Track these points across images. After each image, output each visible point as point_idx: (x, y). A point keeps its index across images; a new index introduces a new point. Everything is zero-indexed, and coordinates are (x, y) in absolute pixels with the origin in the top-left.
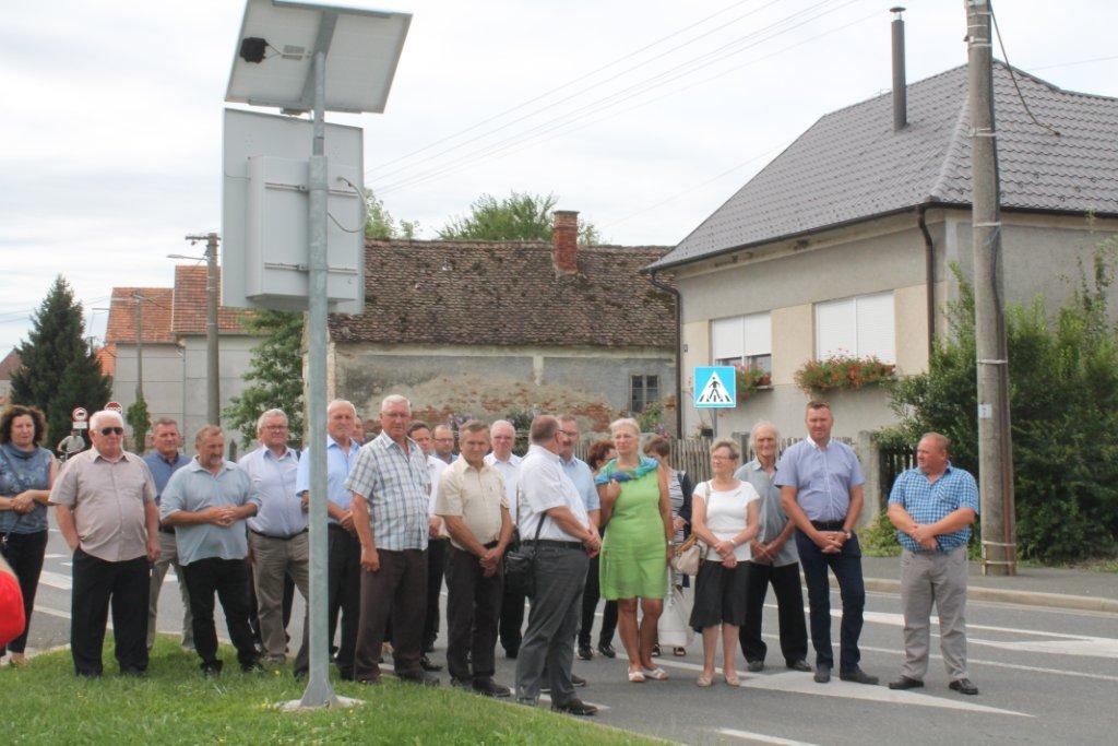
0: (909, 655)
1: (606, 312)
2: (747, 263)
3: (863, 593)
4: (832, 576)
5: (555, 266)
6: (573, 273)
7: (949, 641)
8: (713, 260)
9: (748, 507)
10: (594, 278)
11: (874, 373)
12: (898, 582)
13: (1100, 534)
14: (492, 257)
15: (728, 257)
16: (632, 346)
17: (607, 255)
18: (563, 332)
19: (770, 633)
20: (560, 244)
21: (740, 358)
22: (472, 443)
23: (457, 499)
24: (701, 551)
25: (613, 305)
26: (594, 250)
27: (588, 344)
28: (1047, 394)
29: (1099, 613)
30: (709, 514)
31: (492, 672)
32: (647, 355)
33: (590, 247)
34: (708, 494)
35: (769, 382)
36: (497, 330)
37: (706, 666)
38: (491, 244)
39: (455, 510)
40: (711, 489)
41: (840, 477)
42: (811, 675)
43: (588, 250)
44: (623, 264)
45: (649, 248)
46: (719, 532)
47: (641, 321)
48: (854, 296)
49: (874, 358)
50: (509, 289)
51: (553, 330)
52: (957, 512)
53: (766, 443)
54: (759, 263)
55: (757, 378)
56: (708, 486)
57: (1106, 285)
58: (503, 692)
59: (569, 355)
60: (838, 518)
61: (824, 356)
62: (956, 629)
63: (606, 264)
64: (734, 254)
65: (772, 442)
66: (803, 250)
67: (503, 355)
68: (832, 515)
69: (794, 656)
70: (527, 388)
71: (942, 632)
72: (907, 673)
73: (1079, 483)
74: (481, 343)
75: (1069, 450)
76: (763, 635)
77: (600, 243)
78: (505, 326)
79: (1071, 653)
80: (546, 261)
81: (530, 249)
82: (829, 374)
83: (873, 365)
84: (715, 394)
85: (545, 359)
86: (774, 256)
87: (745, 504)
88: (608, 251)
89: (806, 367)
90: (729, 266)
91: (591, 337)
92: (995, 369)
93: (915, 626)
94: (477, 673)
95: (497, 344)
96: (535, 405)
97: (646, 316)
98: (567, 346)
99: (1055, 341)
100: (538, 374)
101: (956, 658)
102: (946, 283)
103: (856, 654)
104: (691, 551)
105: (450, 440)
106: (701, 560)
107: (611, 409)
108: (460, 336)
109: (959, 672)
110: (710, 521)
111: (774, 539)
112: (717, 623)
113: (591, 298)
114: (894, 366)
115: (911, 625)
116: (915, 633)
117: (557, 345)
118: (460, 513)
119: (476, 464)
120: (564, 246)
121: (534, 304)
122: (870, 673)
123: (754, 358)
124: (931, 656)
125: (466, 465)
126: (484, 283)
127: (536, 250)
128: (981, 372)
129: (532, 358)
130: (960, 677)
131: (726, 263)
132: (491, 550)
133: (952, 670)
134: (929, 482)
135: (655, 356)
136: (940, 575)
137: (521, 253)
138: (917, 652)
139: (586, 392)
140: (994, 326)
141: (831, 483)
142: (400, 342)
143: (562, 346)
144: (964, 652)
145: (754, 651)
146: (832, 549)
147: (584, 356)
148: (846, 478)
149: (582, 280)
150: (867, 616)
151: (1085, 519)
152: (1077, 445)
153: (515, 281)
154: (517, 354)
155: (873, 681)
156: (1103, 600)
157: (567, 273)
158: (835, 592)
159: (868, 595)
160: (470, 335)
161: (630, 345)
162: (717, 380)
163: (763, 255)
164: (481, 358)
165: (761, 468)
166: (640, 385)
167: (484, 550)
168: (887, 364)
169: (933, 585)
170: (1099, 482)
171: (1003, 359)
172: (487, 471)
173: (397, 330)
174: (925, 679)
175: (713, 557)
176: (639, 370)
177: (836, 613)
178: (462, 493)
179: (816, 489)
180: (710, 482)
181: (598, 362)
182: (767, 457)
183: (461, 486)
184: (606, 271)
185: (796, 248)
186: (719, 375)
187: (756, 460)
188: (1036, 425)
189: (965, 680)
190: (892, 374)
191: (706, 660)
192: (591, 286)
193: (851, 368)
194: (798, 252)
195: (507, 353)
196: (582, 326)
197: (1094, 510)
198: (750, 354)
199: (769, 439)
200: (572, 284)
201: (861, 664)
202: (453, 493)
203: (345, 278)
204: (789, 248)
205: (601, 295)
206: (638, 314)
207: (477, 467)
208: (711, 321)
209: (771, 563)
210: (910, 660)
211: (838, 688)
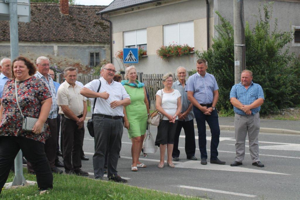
0: (237, 153)
1: (80, 30)
2: (137, 11)
3: (220, 131)
4: (207, 125)
5: (60, 12)
6: (67, 15)
7: (253, 148)
8: (124, 10)
9: (178, 99)
10: (75, 17)
11: (187, 50)
12: (234, 126)
13: (274, 106)
14: (37, 8)
15: (130, 8)
16: (90, 42)
17: (79, 8)
18: (65, 37)
19: (182, 147)
20: (62, 4)
21: (135, 45)
22: (71, 76)
23: (66, 98)
24: (161, 116)
25: (83, 27)
26: (75, 6)
27: (73, 41)
28: (254, 57)
29: (282, 134)
30: (163, 102)
31: (81, 166)
32: (95, 45)
33: (73, 5)
34: (162, 95)
35: (146, 54)
36: (40, 36)
37: (161, 160)
38: (36, 4)
39: (66, 103)
40: (164, 93)
41: (210, 87)
42: (200, 162)
43: (72, 7)
44: (85, 12)
45: (94, 6)
46: (166, 109)
47: (93, 33)
48: (178, 23)
49: (187, 45)
50: (43, 21)
51: (61, 36)
52: (257, 100)
53: (182, 74)
54: (142, 11)
55: (142, 53)
56: (162, 91)
57: (268, 18)
58: (86, 174)
59: (67, 45)
60: (210, 103)
61: (167, 44)
62: (256, 143)
63: (79, 12)
64: (133, 7)
65: (184, 74)
66: (159, 6)
67: (42, 45)
68: (208, 101)
69: (190, 155)
70: (52, 57)
71: (250, 144)
72: (237, 160)
73: (267, 88)
74: (34, 41)
75: (264, 77)
76: (179, 147)
77: (75, 4)
78: (43, 34)
79: (285, 150)
80: (57, 11)
81: (51, 6)
82: (170, 51)
83: (186, 47)
84: (131, 58)
85: (58, 46)
86: (148, 8)
87: (177, 98)
88: (80, 7)
89: (161, 48)
90: (130, 12)
91: (75, 38)
92: (241, 48)
93: (240, 142)
94: (75, 167)
95: (40, 41)
96: (55, 64)
97: (95, 31)
98: (66, 42)
99: (255, 38)
100: (56, 52)
101: (255, 154)
102: (214, 18)
103: (217, 153)
104: (157, 116)
105: (53, 75)
106: (160, 120)
107: (83, 65)
108: (26, 38)
109: (257, 159)
110: (163, 105)
111: (185, 111)
112: (166, 144)
113: (75, 24)
114: (194, 48)
115: (238, 143)
116: (240, 145)
117: (63, 41)
118: (68, 104)
119: (72, 84)
120: (64, 5)
121: (53, 26)
122: (222, 160)
123: (140, 45)
124: (246, 153)
125: (68, 85)
126: (34, 18)
127: (53, 6)
128: (236, 49)
129: (53, 46)
130: (257, 161)
131: (129, 11)
132: (81, 118)
133: (254, 158)
134: (246, 88)
135: (98, 45)
136: (250, 124)
137: (47, 7)
138: (241, 152)
139: (74, 59)
140: (241, 32)
141: (207, 90)
142: (3, 40)
143: (64, 42)
144: (258, 151)
145: (176, 153)
146: (208, 113)
147: (72, 45)
148: (212, 88)
149: (71, 17)
150: (221, 139)
151: (268, 101)
152: (266, 74)
153: (46, 18)
154: (48, 45)
155: (223, 163)
156: (283, 130)
157: (65, 15)
158: (208, 130)
159: (221, 131)
160: (30, 37)
161: (89, 41)
162: (132, 53)
163: (144, 8)
164: (34, 46)
165: (180, 84)
166: (93, 56)
167: (78, 119)
168: (191, 47)
169: (247, 127)
170: (273, 88)
171: (244, 44)
172: (77, 87)
173: (2, 36)
174: (243, 162)
175: (165, 119)
176: (93, 51)
177: (209, 138)
178: (68, 96)
179: (201, 92)
180: (162, 90)
181: (78, 48)
182: (182, 80)
183: (67, 93)
184: (79, 14)
185: (156, 5)
186: (132, 51)
187: (178, 81)
188: (253, 68)
189: (259, 162)
190: (193, 51)
191: (161, 158)
192: (75, 19)
193: (178, 48)
194: (157, 7)
195: (44, 44)
196: (71, 34)
197: (271, 98)
198: (138, 44)
199: (183, 73)
200: (67, 19)
201: (219, 157)
202: (65, 96)
203: (24, 7)
204: (154, 5)
205: (78, 23)
206: (92, 30)
207: (73, 86)
208: (123, 32)
209: (184, 120)
210: (238, 155)
211: (211, 167)
